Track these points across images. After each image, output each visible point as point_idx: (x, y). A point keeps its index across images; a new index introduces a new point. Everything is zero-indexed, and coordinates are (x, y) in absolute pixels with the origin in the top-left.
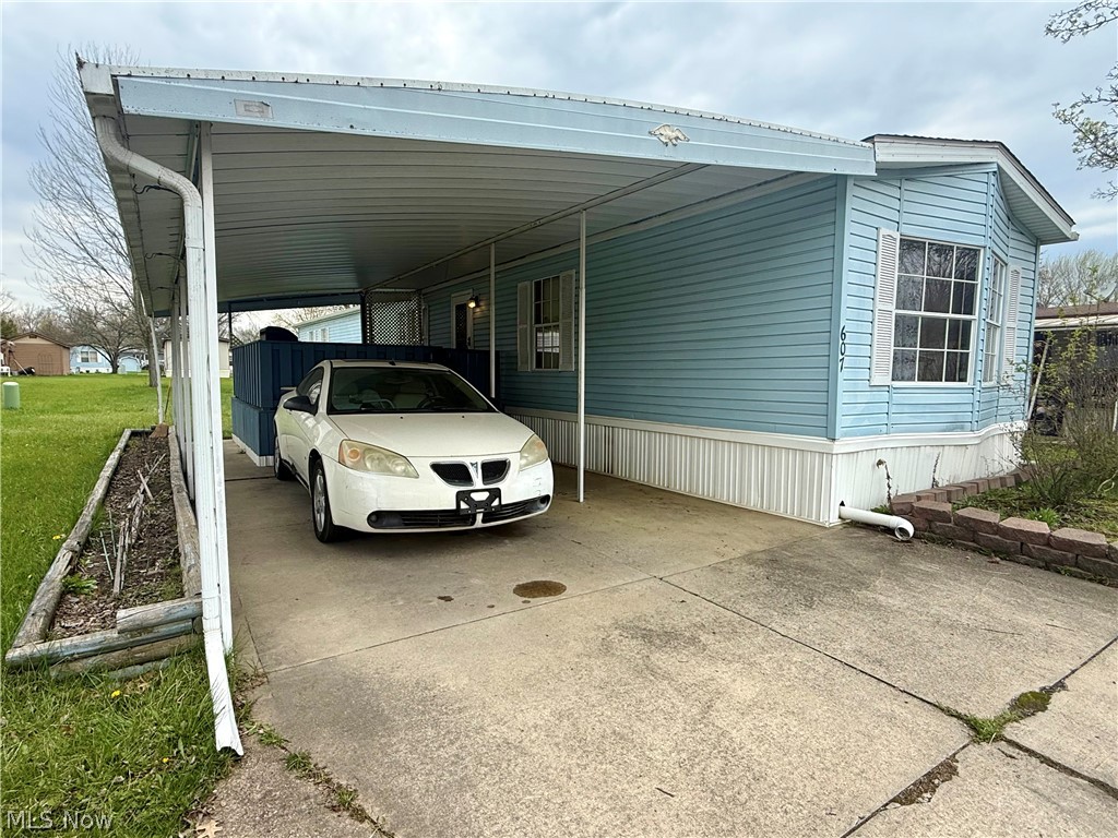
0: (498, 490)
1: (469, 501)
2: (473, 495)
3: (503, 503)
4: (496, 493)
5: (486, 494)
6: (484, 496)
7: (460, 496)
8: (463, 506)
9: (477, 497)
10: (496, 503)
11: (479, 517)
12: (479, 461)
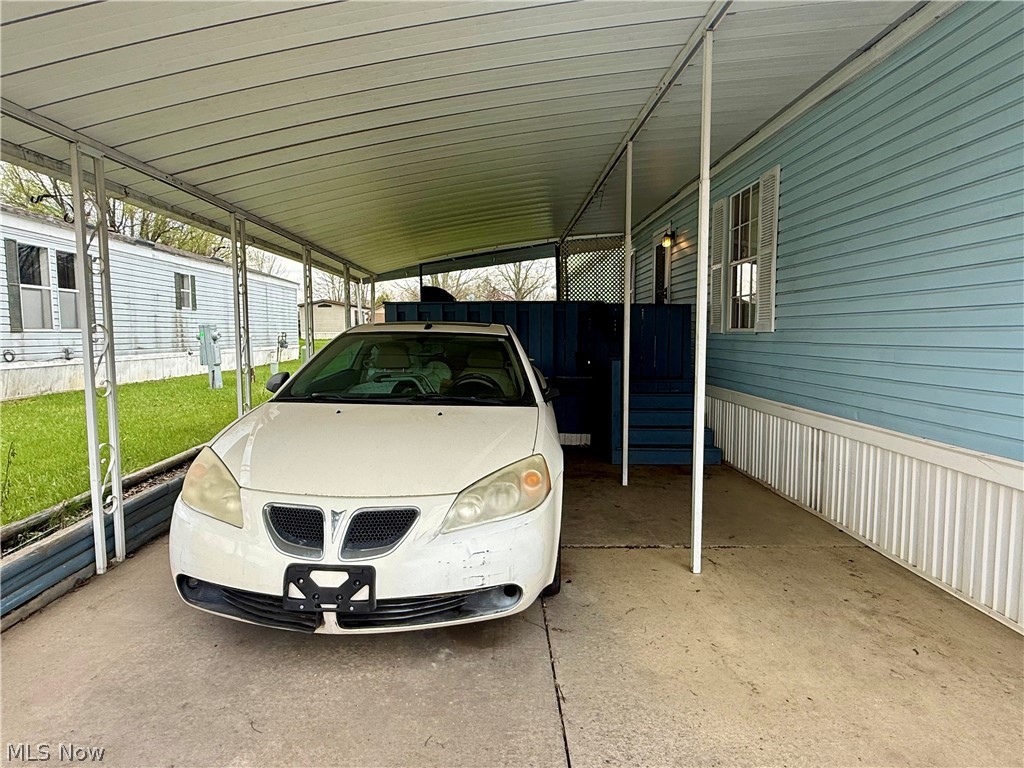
1: (308, 587)
2: (315, 576)
3: (379, 596)
4: (365, 576)
5: (343, 577)
6: (337, 580)
7: (295, 574)
8: (295, 592)
9: (324, 580)
10: (362, 595)
11: (330, 618)
12: (351, 509)
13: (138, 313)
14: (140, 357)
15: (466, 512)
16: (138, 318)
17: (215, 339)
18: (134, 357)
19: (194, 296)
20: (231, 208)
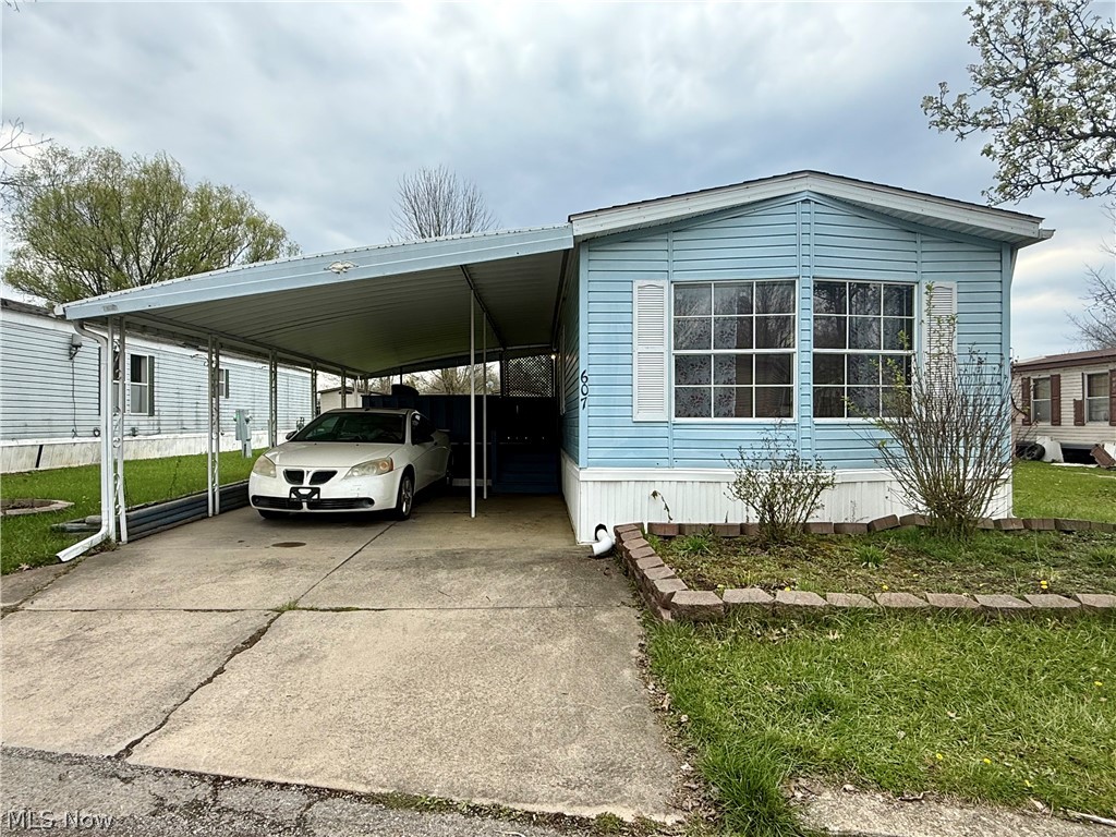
0: (319, 489)
1: (298, 494)
3: (321, 498)
4: (317, 491)
5: (310, 491)
6: (307, 492)
7: (293, 490)
8: (293, 496)
9: (302, 491)
10: (315, 497)
11: (305, 505)
12: (313, 470)
13: (185, 401)
14: (184, 435)
15: (355, 474)
16: (184, 405)
17: (247, 421)
18: (180, 436)
19: (227, 386)
20: (270, 347)
